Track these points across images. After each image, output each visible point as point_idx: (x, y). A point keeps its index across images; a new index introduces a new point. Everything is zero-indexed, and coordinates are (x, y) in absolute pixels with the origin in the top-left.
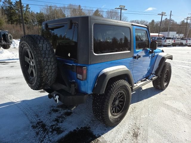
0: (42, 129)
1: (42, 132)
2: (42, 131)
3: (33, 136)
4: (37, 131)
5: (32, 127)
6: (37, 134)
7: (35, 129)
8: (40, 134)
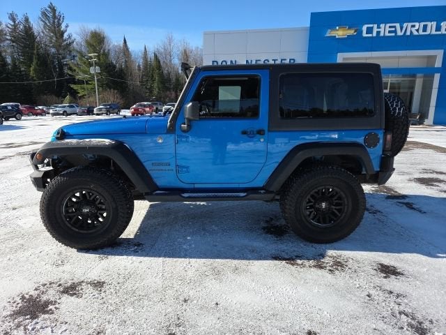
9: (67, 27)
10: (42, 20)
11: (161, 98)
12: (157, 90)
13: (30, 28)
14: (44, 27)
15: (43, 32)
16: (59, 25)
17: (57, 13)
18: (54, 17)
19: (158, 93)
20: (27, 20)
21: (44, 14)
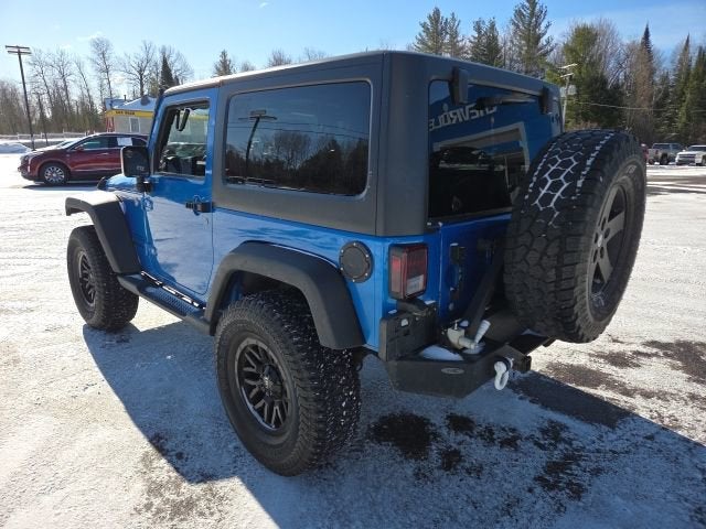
0: (574, 467)
1: (582, 464)
2: (579, 465)
3: (613, 478)
4: (587, 476)
5: (579, 498)
6: (597, 472)
7: (585, 484)
8: (594, 466)
9: (547, 27)
10: (514, 23)
11: (687, 135)
12: (684, 119)
13: (495, 38)
14: (515, 33)
15: (512, 42)
16: (537, 25)
17: (538, 7)
18: (532, 14)
19: (686, 125)
20: (493, 26)
21: (519, 13)
